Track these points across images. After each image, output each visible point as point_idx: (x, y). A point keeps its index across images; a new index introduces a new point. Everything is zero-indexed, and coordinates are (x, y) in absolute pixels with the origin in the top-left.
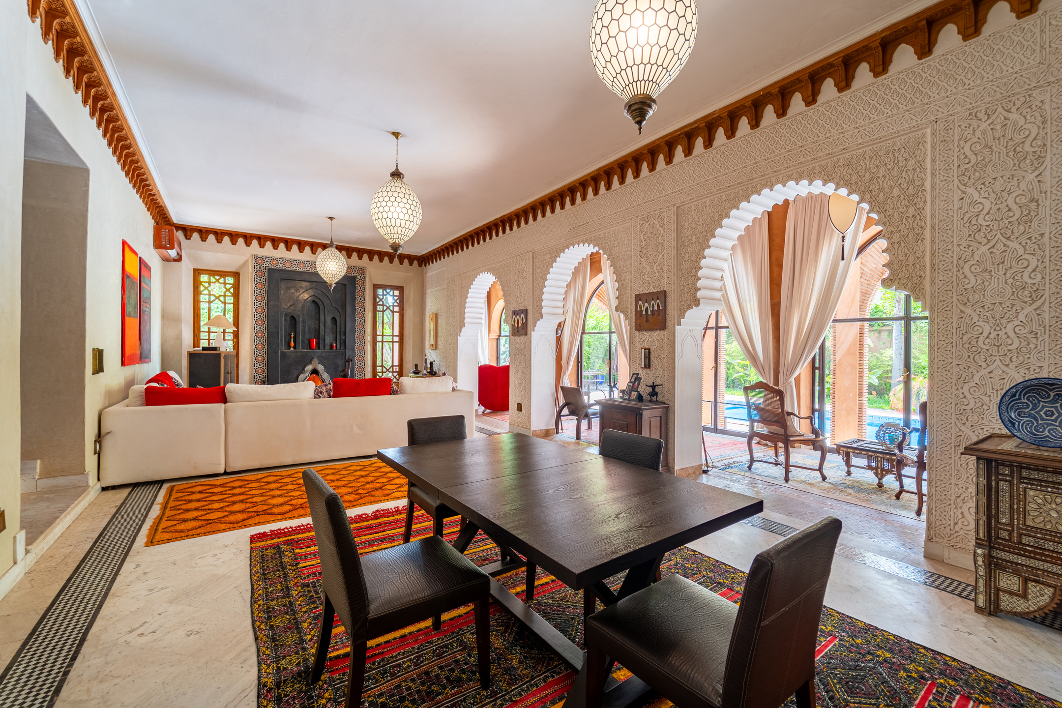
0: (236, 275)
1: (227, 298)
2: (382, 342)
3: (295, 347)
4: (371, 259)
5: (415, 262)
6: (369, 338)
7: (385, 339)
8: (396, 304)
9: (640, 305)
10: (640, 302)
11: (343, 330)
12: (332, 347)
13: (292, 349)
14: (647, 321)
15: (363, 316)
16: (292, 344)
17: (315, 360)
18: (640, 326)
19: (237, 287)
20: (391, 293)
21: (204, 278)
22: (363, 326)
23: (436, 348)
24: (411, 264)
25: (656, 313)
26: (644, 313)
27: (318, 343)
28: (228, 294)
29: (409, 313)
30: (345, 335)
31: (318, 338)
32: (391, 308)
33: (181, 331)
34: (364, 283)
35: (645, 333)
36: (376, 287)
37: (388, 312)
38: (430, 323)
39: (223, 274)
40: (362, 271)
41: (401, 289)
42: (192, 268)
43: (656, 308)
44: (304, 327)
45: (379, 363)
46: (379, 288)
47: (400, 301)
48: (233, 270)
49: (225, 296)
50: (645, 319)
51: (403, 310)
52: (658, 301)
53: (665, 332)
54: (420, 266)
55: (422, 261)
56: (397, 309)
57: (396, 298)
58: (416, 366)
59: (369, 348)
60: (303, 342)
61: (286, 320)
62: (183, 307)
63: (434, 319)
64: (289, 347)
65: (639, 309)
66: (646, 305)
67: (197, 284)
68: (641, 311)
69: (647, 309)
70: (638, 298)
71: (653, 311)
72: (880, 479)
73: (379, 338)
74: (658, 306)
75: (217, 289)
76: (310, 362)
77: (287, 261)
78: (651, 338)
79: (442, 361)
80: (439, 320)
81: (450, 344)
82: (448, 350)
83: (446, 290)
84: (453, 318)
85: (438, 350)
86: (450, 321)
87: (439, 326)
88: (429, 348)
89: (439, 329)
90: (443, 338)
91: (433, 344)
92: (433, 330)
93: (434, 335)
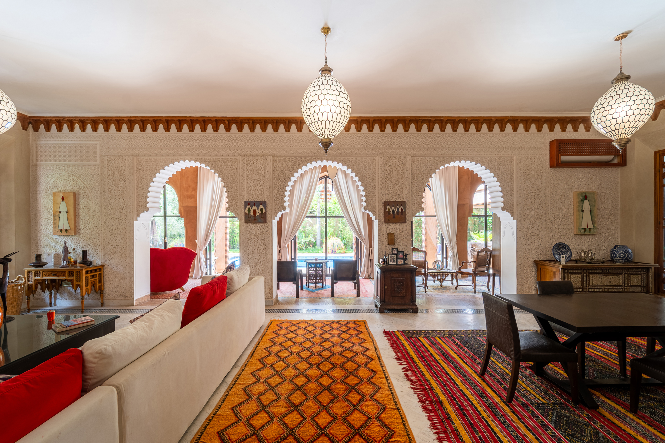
9: (389, 209)
10: (388, 206)
14: (394, 217)
18: (389, 221)
23: (76, 233)
25: (400, 214)
26: (391, 213)
35: (391, 225)
43: (400, 210)
50: (392, 216)
52: (401, 207)
53: (405, 224)
54: (25, 128)
55: (29, 123)
58: (39, 257)
63: (70, 200)
65: (387, 210)
66: (393, 208)
68: (389, 212)
69: (393, 211)
70: (386, 204)
71: (398, 212)
72: (441, 283)
74: (402, 209)
78: (393, 228)
79: (92, 248)
80: (82, 201)
81: (114, 229)
82: (110, 235)
83: (101, 168)
84: (121, 201)
85: (81, 236)
86: (112, 204)
87: (81, 207)
88: (54, 234)
89: (80, 211)
90: (95, 222)
91: (68, 228)
92: (67, 212)
93: (69, 217)
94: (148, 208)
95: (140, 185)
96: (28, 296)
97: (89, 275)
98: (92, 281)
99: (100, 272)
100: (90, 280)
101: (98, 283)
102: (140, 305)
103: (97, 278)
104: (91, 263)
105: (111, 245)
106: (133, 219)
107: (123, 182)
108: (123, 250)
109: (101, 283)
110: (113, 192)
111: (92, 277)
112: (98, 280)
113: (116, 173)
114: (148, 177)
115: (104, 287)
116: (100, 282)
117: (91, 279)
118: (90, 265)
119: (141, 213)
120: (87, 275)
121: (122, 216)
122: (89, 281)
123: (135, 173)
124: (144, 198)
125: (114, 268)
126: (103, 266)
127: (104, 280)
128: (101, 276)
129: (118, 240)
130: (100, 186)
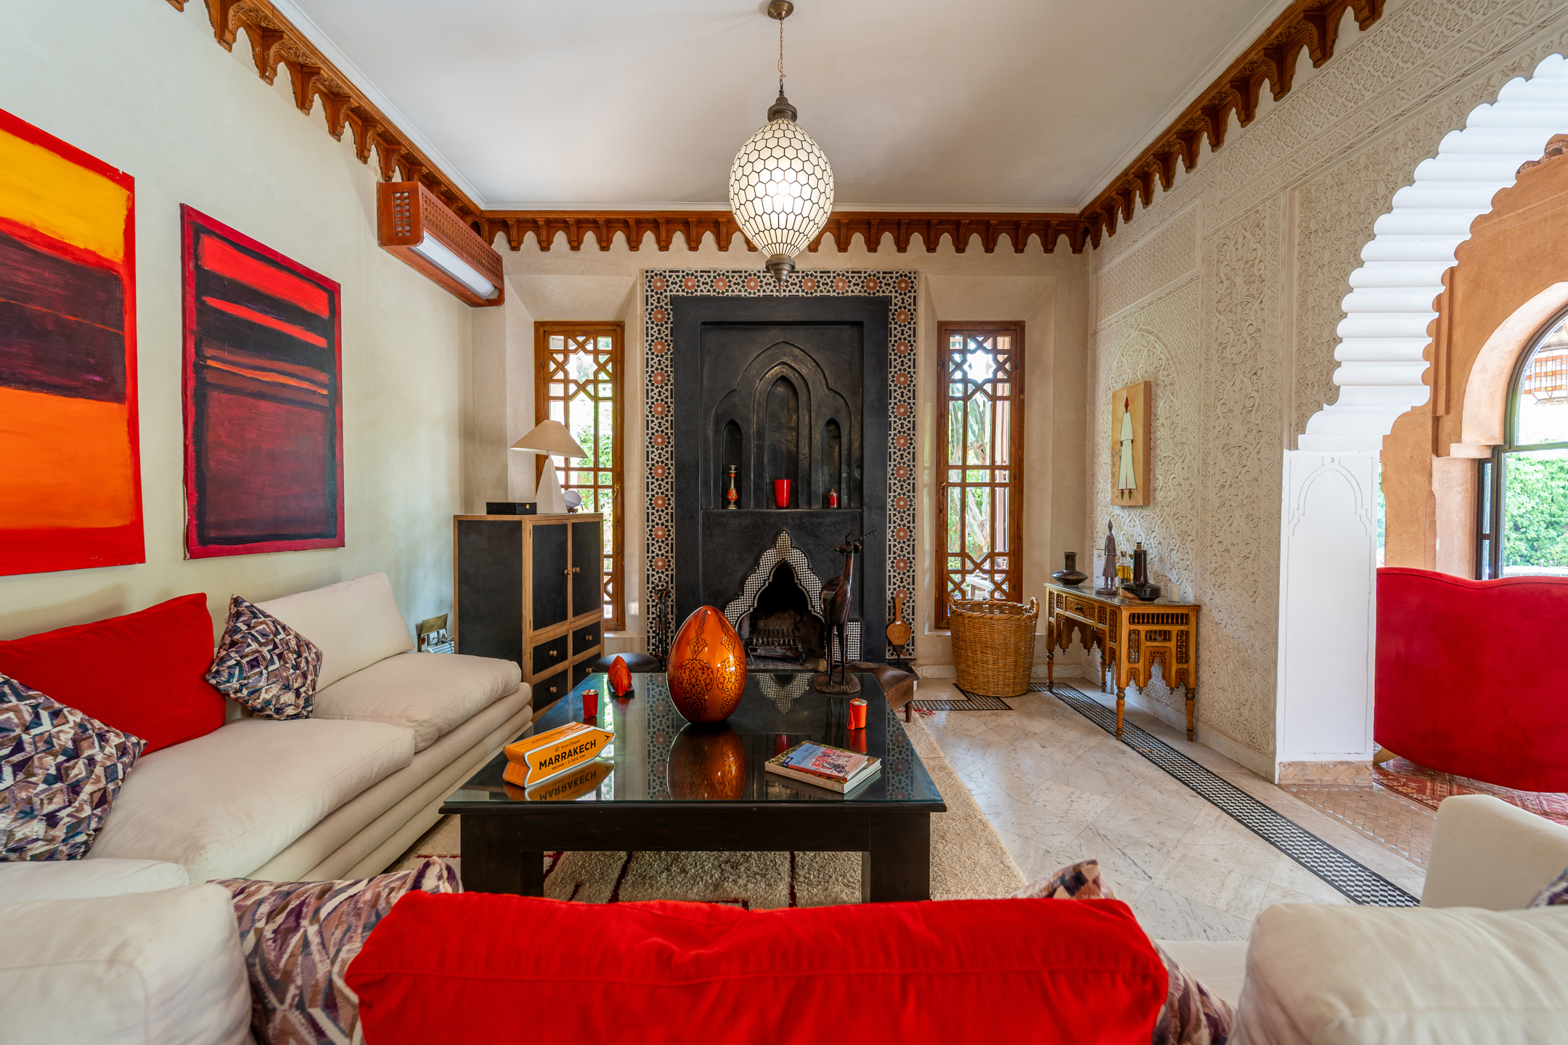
0: (616, 329)
1: (601, 386)
2: (963, 485)
3: (738, 503)
4: (931, 246)
5: (1063, 240)
6: (925, 476)
7: (972, 476)
8: (1000, 375)
11: (856, 453)
12: (827, 501)
13: (732, 507)
15: (911, 411)
16: (733, 494)
17: (785, 538)
19: (618, 357)
20: (988, 345)
21: (556, 342)
22: (911, 442)
23: (1148, 500)
24: (1049, 247)
27: (794, 492)
28: (603, 376)
29: (1042, 396)
30: (861, 467)
31: (793, 477)
32: (988, 387)
33: (506, 468)
34: (912, 315)
36: (945, 330)
37: (979, 397)
38: (1117, 421)
39: (592, 329)
40: (907, 281)
41: (1016, 329)
42: (531, 320)
44: (760, 448)
45: (953, 546)
46: (954, 332)
47: (1014, 367)
48: (609, 316)
49: (596, 382)
51: (1022, 391)
54: (1077, 248)
55: (1086, 232)
56: (1004, 389)
57: (1001, 358)
58: (1070, 558)
59: (925, 503)
60: (758, 488)
61: (717, 431)
62: (509, 410)
63: (1139, 405)
64: (726, 502)
67: (542, 354)
73: (954, 476)
75: (580, 365)
76: (773, 543)
77: (720, 275)
79: (1176, 548)
80: (1161, 404)
81: (1228, 484)
82: (1217, 505)
83: (1203, 283)
84: (1247, 381)
85: (1157, 510)
86: (1225, 396)
87: (1159, 423)
88: (1113, 503)
89: (1159, 435)
90: (1186, 465)
91: (1133, 486)
92: (1132, 441)
93: (1135, 456)
94: (1338, 388)
95: (1310, 301)
96: (1051, 651)
97: (1143, 628)
98: (1153, 650)
99: (1183, 628)
100: (1146, 645)
101: (1174, 661)
102: (1296, 795)
103: (1172, 645)
104: (1156, 593)
105: (1219, 539)
106: (1281, 444)
107: (1256, 304)
108: (1250, 560)
109: (1187, 662)
110: (1227, 353)
111: (1151, 636)
112: (1174, 651)
113: (1237, 284)
114: (1343, 248)
115: (1197, 678)
116: (1183, 657)
117: (1149, 644)
118: (1151, 599)
119: (1312, 412)
120: (1133, 627)
121: (1250, 437)
122: (1143, 648)
123: (1296, 255)
124: (1325, 348)
125: (1224, 623)
126: (1197, 608)
127: (1197, 657)
128: (1187, 641)
129: (1235, 524)
130: (1199, 345)
